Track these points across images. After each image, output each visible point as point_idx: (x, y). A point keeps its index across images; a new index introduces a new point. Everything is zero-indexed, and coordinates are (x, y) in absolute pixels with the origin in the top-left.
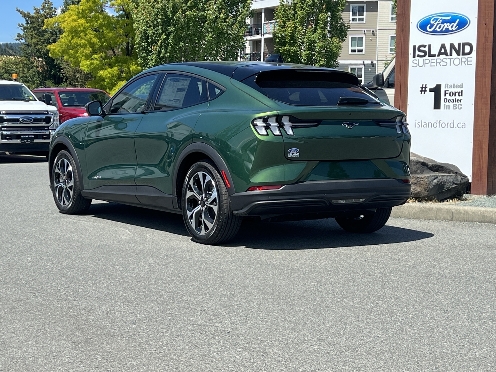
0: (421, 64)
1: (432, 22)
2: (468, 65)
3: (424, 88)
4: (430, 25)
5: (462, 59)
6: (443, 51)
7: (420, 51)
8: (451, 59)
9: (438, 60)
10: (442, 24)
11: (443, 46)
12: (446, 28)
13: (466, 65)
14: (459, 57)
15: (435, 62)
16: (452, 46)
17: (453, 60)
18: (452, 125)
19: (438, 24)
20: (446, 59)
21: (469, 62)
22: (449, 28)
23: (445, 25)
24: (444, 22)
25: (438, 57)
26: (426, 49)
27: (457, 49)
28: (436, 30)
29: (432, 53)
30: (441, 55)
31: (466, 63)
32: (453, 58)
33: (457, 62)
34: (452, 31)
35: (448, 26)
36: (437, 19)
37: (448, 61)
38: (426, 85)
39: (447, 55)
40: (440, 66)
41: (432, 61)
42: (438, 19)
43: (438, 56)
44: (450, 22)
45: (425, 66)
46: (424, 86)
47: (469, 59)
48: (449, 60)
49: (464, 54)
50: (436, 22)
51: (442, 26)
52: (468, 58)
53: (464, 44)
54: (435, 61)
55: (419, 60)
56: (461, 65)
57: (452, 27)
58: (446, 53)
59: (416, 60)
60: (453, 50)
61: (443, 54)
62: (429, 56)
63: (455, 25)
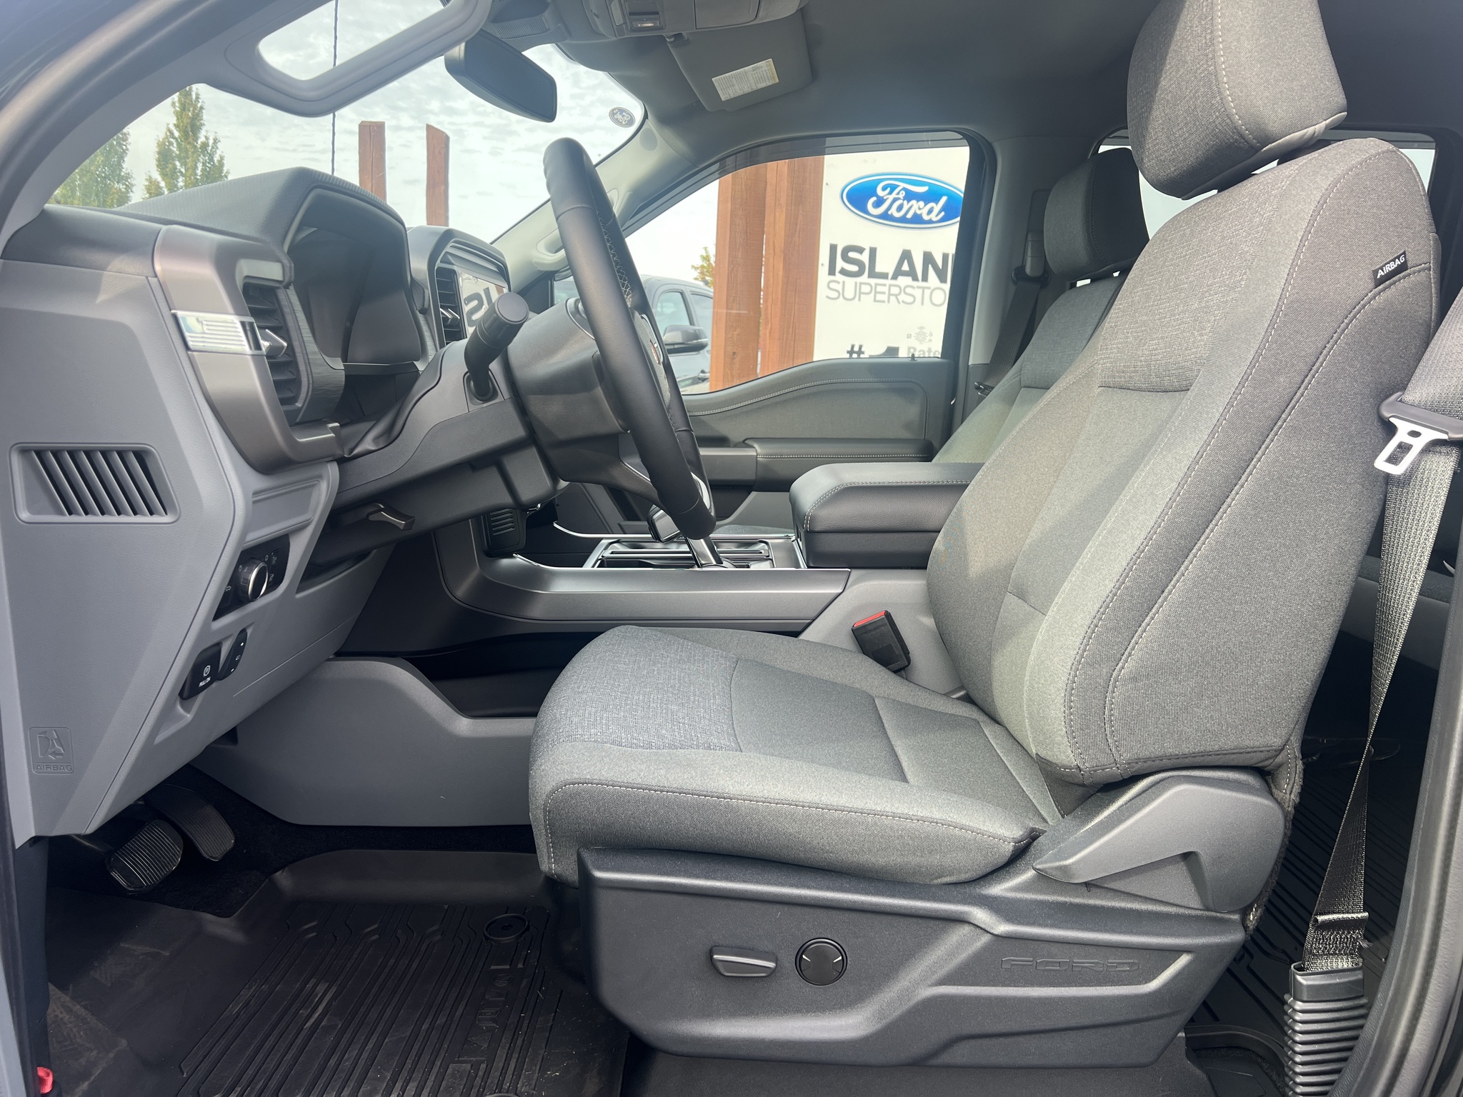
0: (849, 294)
1: (880, 192)
3: (855, 352)
4: (874, 199)
6: (905, 267)
7: (846, 259)
8: (925, 290)
9: (892, 288)
11: (906, 255)
14: (943, 286)
15: (884, 293)
16: (928, 258)
17: (929, 291)
19: (895, 200)
20: (913, 287)
22: (921, 215)
23: (912, 206)
25: (893, 282)
26: (865, 258)
27: (941, 267)
29: (878, 269)
30: (900, 278)
32: (929, 288)
33: (938, 297)
34: (930, 222)
35: (920, 209)
36: (893, 188)
37: (918, 293)
38: (861, 347)
39: (915, 279)
40: (899, 302)
41: (878, 290)
42: (895, 187)
43: (895, 277)
44: (926, 198)
45: (859, 300)
46: (856, 349)
48: (921, 290)
50: (890, 193)
51: (906, 207)
54: (885, 289)
55: (844, 282)
57: (930, 212)
58: (912, 273)
59: (838, 282)
60: (930, 266)
61: (905, 274)
62: (870, 276)
63: (937, 207)
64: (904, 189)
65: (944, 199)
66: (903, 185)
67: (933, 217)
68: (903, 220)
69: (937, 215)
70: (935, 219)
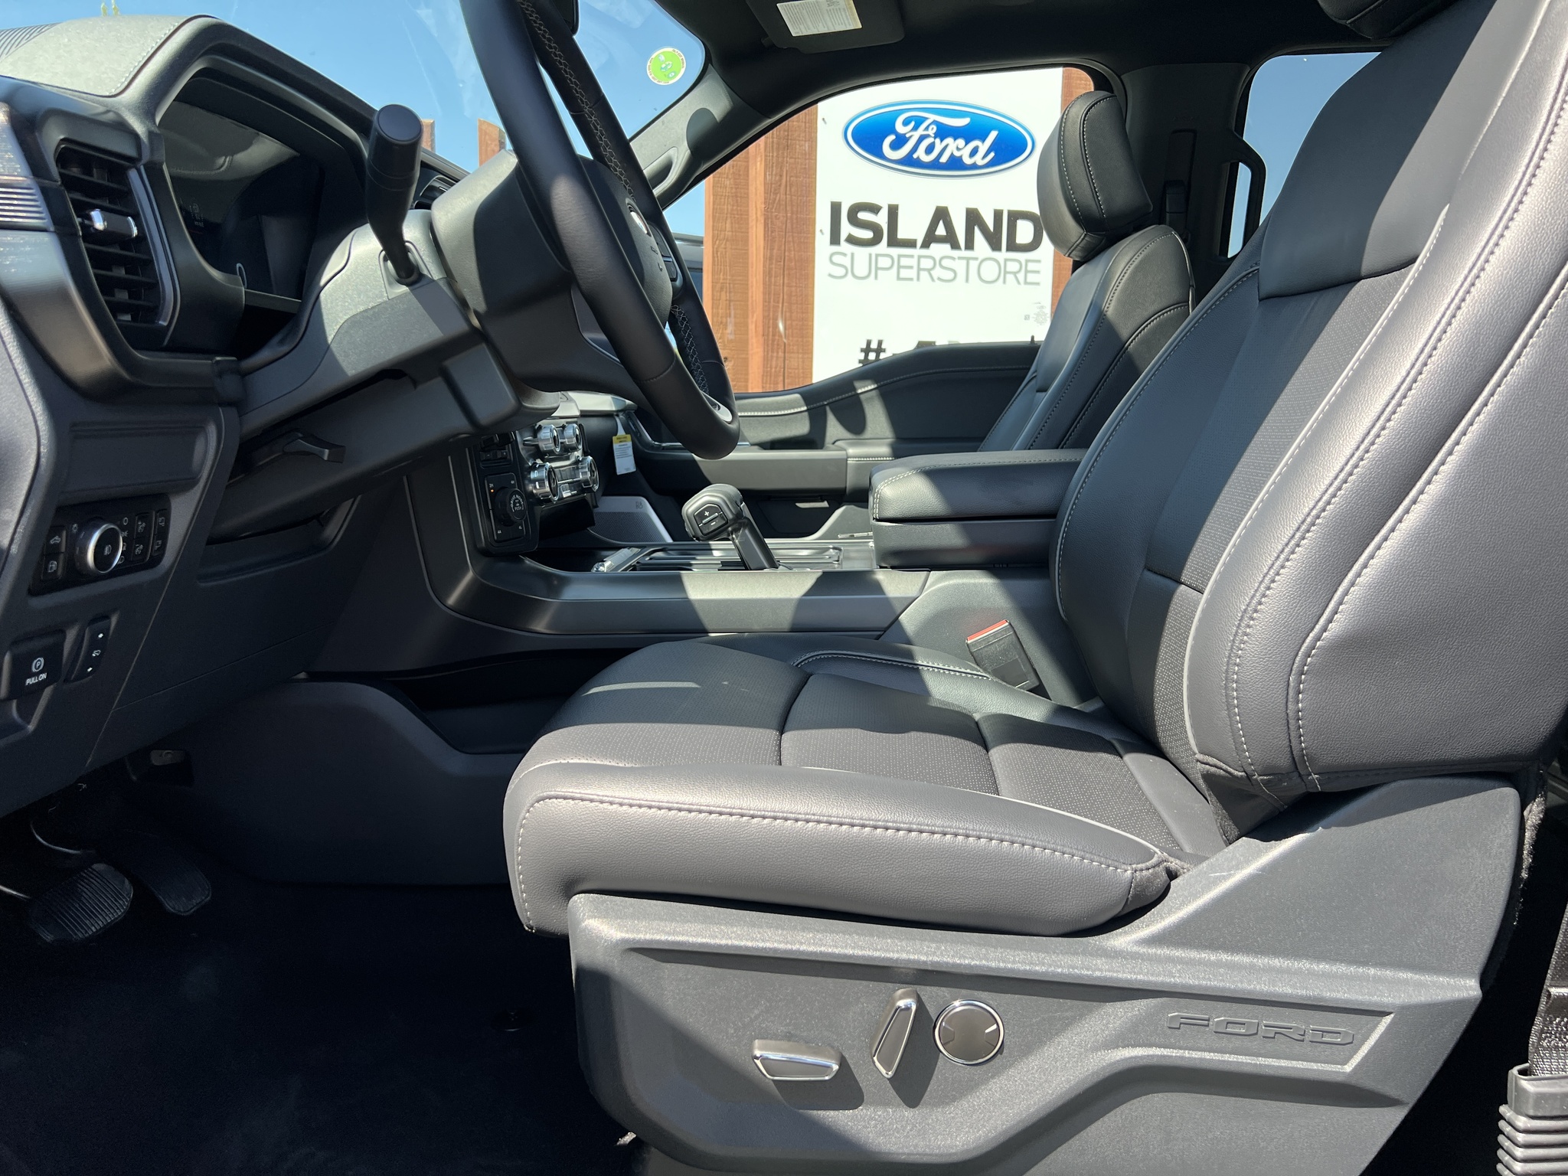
0: (861, 268)
1: (900, 128)
2: (1026, 283)
3: (873, 350)
4: (892, 137)
5: (1008, 263)
6: (941, 230)
7: (854, 220)
8: (971, 262)
9: (922, 260)
10: (938, 141)
11: (941, 215)
12: (952, 153)
13: (1019, 283)
14: (996, 255)
15: (911, 267)
16: (973, 218)
17: (976, 263)
20: (953, 259)
21: (1029, 275)
22: (961, 156)
23: (947, 146)
24: (943, 132)
25: (924, 252)
27: (991, 227)
28: (915, 156)
29: (901, 234)
30: (933, 246)
31: (1021, 276)
32: (976, 259)
33: (990, 270)
35: (958, 149)
36: (919, 122)
37: (959, 265)
38: (880, 343)
39: (955, 246)
41: (902, 264)
42: (922, 120)
43: (926, 245)
44: (968, 134)
46: (874, 346)
47: (1030, 264)
48: (965, 262)
49: (1013, 247)
50: (915, 128)
51: (938, 147)
52: (1027, 261)
53: (1015, 216)
55: (853, 255)
56: (1004, 282)
57: (973, 153)
58: (951, 239)
59: (845, 254)
60: (976, 228)
61: (941, 240)
62: (890, 245)
63: (984, 147)
64: (935, 122)
65: (993, 135)
66: (932, 117)
67: (978, 159)
68: (935, 165)
69: (983, 158)
70: (980, 163)
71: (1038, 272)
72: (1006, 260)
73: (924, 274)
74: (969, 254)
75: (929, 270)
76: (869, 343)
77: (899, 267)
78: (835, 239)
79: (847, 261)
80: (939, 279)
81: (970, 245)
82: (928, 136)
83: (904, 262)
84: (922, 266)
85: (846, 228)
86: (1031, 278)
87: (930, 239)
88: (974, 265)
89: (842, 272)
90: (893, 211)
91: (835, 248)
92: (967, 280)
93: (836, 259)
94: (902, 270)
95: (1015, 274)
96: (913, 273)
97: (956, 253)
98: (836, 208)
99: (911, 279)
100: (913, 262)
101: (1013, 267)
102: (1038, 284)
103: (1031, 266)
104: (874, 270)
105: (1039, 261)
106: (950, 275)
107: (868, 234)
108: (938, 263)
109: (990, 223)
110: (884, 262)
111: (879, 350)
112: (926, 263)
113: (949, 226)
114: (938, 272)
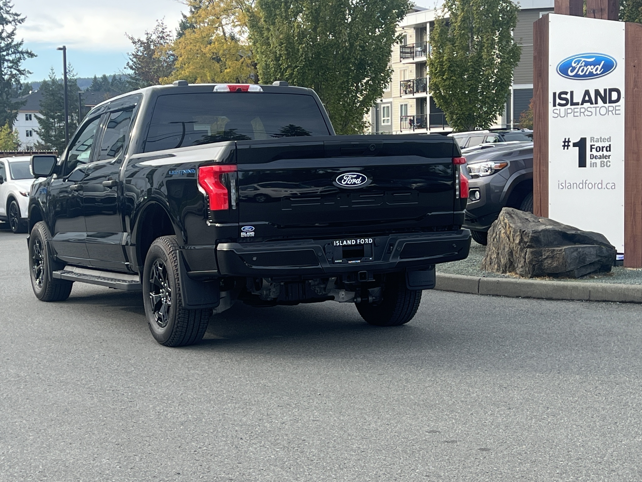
0: (562, 114)
1: (574, 65)
2: (616, 114)
3: (567, 142)
4: (571, 68)
6: (587, 98)
7: (560, 98)
9: (581, 109)
10: (585, 67)
11: (587, 93)
12: (590, 71)
13: (613, 114)
14: (605, 105)
15: (578, 112)
16: (597, 92)
18: (600, 185)
19: (580, 67)
20: (591, 108)
22: (592, 72)
23: (588, 68)
24: (587, 64)
26: (568, 96)
27: (603, 95)
28: (578, 74)
29: (575, 101)
30: (585, 104)
31: (614, 112)
32: (598, 107)
33: (603, 111)
34: (597, 74)
36: (579, 61)
37: (593, 110)
38: (569, 139)
39: (592, 103)
43: (582, 104)
44: (594, 64)
45: (567, 117)
46: (567, 140)
49: (611, 102)
50: (578, 64)
51: (585, 69)
52: (616, 106)
53: (611, 90)
55: (560, 109)
56: (608, 114)
57: (596, 71)
58: (590, 101)
59: (557, 109)
60: (599, 97)
61: (587, 102)
62: (571, 105)
63: (600, 68)
64: (584, 61)
65: (603, 62)
66: (583, 59)
67: (598, 72)
68: (585, 76)
69: (600, 71)
70: (599, 73)
71: (619, 110)
72: (609, 107)
73: (582, 114)
74: (596, 105)
75: (583, 113)
76: (565, 139)
77: (574, 112)
78: (554, 105)
79: (558, 112)
80: (587, 115)
81: (596, 103)
82: (582, 66)
83: (576, 110)
84: (581, 111)
85: (558, 101)
86: (617, 112)
87: (584, 101)
88: (598, 109)
89: (556, 115)
90: (572, 93)
91: (555, 108)
92: (596, 115)
93: (555, 111)
94: (575, 113)
95: (612, 111)
96: (578, 114)
97: (592, 106)
98: (554, 94)
99: (578, 116)
100: (578, 110)
101: (611, 109)
102: (620, 114)
103: (617, 108)
104: (567, 114)
105: (620, 106)
106: (590, 114)
107: (564, 102)
108: (586, 110)
109: (602, 93)
110: (569, 111)
111: (569, 142)
112: (583, 110)
113: (590, 97)
114: (586, 113)
